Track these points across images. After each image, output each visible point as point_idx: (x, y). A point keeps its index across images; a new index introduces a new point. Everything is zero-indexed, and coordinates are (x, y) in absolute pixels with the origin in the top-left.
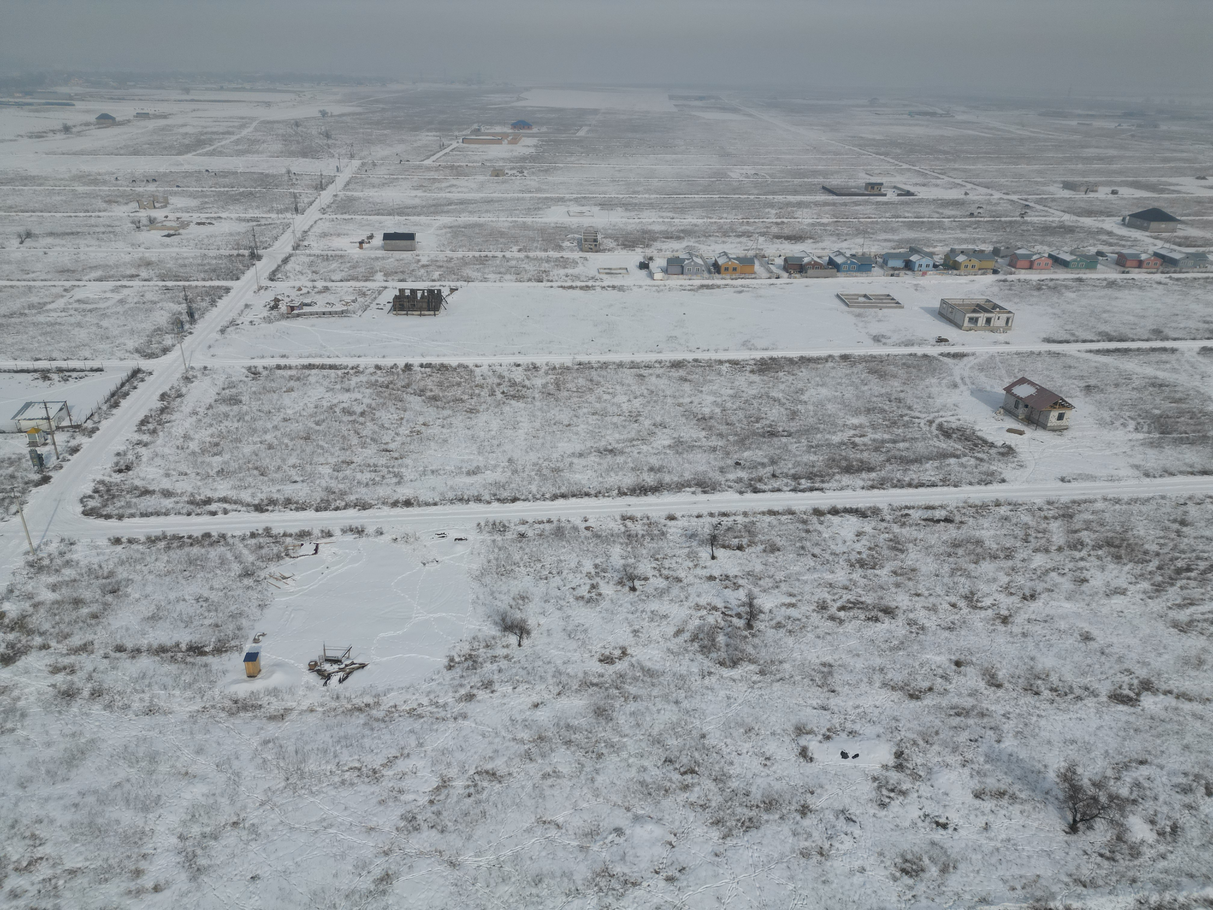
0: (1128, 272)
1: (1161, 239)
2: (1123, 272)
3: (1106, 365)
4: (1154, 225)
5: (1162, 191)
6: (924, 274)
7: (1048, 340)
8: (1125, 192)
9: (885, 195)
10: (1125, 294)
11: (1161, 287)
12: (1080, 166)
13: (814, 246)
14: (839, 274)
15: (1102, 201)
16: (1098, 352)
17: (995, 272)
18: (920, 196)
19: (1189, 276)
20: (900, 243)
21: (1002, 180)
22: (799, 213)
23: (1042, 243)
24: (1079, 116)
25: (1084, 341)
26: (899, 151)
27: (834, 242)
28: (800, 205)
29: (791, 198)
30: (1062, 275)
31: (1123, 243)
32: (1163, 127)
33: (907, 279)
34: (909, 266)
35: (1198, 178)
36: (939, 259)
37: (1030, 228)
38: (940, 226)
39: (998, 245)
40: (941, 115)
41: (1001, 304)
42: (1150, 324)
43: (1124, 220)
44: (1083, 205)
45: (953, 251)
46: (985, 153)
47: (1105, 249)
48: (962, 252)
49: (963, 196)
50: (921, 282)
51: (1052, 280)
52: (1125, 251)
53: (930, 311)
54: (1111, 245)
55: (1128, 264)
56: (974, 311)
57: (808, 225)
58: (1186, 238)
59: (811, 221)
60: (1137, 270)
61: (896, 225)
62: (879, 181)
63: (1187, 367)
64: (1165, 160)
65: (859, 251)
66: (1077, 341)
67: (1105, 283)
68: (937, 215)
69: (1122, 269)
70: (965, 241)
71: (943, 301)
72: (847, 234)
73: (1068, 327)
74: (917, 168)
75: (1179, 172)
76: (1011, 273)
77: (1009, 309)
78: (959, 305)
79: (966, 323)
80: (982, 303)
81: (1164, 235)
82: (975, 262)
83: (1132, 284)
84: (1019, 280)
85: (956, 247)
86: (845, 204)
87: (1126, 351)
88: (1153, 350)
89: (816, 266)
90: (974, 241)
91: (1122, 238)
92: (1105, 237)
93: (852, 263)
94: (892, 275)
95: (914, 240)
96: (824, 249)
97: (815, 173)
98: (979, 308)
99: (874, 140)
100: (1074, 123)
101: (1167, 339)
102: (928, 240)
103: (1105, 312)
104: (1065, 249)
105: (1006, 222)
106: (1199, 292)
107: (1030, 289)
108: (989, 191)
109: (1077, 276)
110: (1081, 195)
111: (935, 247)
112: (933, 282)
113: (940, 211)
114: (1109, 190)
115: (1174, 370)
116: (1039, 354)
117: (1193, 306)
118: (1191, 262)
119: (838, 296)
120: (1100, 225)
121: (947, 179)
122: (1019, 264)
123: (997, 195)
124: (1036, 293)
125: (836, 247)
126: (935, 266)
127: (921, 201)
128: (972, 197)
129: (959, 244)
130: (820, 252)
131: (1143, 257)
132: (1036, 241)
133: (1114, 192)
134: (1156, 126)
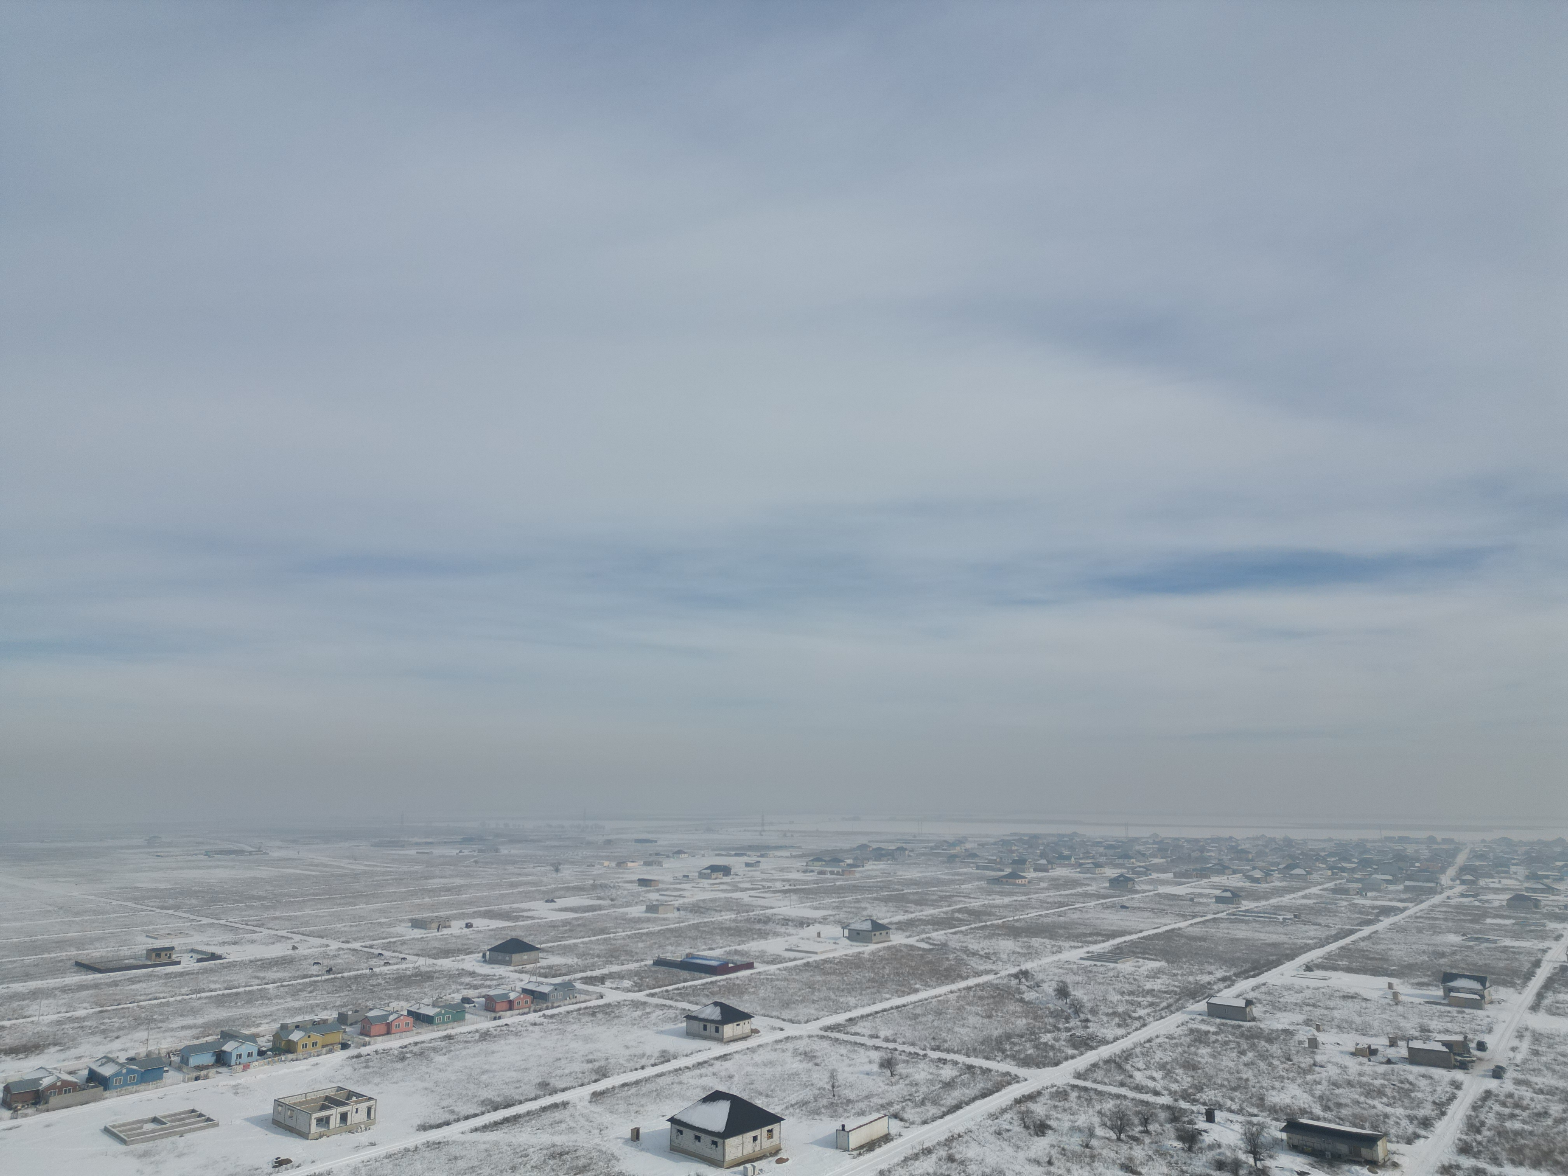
0: (500, 1018)
1: (526, 972)
2: (495, 1019)
3: (496, 1144)
4: (516, 957)
5: (517, 919)
6: (246, 1067)
7: (424, 1128)
8: (481, 924)
9: (178, 963)
10: (500, 1046)
11: (537, 1028)
12: (427, 900)
13: (63, 1056)
14: (107, 1094)
15: (458, 937)
16: (485, 1128)
17: (345, 1046)
18: (231, 959)
19: (562, 1010)
20: (206, 1028)
21: (339, 926)
22: (33, 1008)
23: (398, 998)
24: (417, 844)
25: (467, 1118)
26: (194, 901)
27: (99, 1044)
28: (35, 995)
29: (18, 987)
30: (427, 1035)
31: (488, 983)
32: (504, 851)
33: (221, 1080)
34: (222, 1060)
35: (547, 901)
36: (265, 1042)
37: (380, 981)
38: (263, 996)
39: (344, 1010)
40: (250, 853)
41: (358, 1090)
42: (534, 1077)
43: (484, 956)
44: (436, 944)
45: (284, 1027)
46: (313, 894)
47: (471, 993)
48: (297, 1027)
49: (291, 952)
50: (242, 1081)
51: (416, 1044)
52: (492, 993)
53: (260, 1122)
54: (476, 987)
55: (498, 1007)
56: (323, 1108)
57: (50, 1024)
58: (550, 967)
59: (55, 1017)
60: (509, 1013)
61: (197, 1004)
62: (167, 945)
63: (583, 1122)
64: (513, 885)
65: (142, 1051)
66: (458, 1120)
67: (477, 1036)
68: (257, 981)
69: (493, 1015)
70: (300, 1010)
71: (278, 1103)
72: (120, 1029)
73: (444, 1103)
74: (223, 922)
75: (529, 897)
76: (365, 1045)
77: (368, 1094)
78: (301, 1103)
79: (314, 1129)
80: (331, 1093)
81: (528, 966)
82: (316, 1037)
83: (507, 1032)
84: (376, 1052)
85: (288, 1021)
86: (115, 984)
87: (516, 1118)
88: (544, 1109)
89: (64, 1087)
90: (312, 1009)
91: (486, 977)
92: (468, 980)
93: (133, 1071)
94: (197, 1079)
95: (227, 1021)
96: (79, 1058)
97: (61, 944)
98: (330, 1102)
99: (156, 890)
100: (412, 852)
101: (555, 1091)
102: (248, 1017)
103: (483, 1073)
104: (426, 1001)
105: (350, 978)
106: (575, 1027)
107: (392, 1061)
108: (324, 941)
109: (444, 1033)
110: (434, 933)
111: (259, 1025)
112: (260, 1076)
113: (261, 975)
114: (462, 923)
115: (571, 1130)
116: (416, 1149)
117: (573, 1045)
118: (560, 994)
119: (106, 1130)
120: (461, 966)
121: (266, 932)
122: (375, 1029)
123: (334, 945)
124: (399, 1065)
125: (101, 1051)
126: (261, 1053)
127: (233, 965)
128: (302, 951)
129: (292, 1016)
130: (72, 1065)
131: (512, 996)
132: (390, 997)
133: (469, 926)
134: (497, 851)
